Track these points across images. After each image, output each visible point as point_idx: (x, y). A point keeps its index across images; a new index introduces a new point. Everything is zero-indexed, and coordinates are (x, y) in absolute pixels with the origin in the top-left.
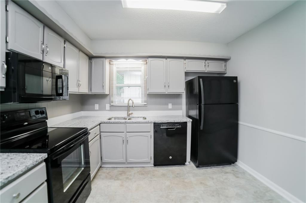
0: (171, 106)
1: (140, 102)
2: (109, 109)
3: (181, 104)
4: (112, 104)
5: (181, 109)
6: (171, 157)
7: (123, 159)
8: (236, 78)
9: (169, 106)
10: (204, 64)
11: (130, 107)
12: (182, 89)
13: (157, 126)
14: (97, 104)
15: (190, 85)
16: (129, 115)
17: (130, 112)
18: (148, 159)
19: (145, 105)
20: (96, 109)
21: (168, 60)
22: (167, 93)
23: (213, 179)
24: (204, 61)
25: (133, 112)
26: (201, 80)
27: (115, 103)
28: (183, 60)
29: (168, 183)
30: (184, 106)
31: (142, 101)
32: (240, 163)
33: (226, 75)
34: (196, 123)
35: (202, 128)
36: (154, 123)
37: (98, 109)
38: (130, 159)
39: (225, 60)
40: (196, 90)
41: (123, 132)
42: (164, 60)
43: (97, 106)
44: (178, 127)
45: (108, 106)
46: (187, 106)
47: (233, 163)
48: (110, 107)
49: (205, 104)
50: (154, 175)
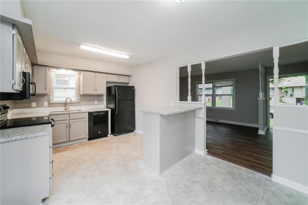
0: (97, 102)
1: (75, 100)
2: (47, 106)
3: (103, 101)
4: (50, 102)
5: (103, 104)
6: (99, 132)
7: (66, 138)
8: (134, 87)
9: (95, 102)
10: (118, 78)
11: (67, 104)
12: (104, 92)
13: (90, 114)
14: (35, 102)
15: (109, 89)
16: (66, 110)
17: (68, 107)
18: (84, 136)
19: (78, 102)
20: (32, 106)
21: (96, 73)
22: (95, 94)
23: (123, 138)
24: (118, 76)
25: (69, 107)
26: (116, 87)
27: (53, 101)
28: (105, 74)
29: (100, 144)
30: (105, 102)
31: (75, 99)
32: (137, 131)
33: (129, 85)
34: (113, 111)
35: (116, 113)
36: (89, 112)
37: (35, 106)
38: (72, 138)
39: (129, 76)
40: (113, 92)
41: (67, 120)
42: (94, 73)
43: (34, 104)
44: (103, 114)
45: (46, 104)
46: (107, 102)
47: (134, 131)
48: (48, 104)
49: (118, 100)
50: (90, 144)
